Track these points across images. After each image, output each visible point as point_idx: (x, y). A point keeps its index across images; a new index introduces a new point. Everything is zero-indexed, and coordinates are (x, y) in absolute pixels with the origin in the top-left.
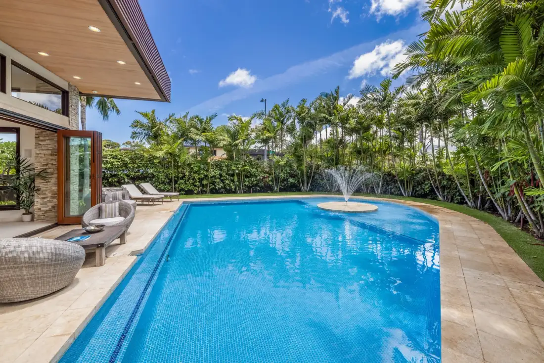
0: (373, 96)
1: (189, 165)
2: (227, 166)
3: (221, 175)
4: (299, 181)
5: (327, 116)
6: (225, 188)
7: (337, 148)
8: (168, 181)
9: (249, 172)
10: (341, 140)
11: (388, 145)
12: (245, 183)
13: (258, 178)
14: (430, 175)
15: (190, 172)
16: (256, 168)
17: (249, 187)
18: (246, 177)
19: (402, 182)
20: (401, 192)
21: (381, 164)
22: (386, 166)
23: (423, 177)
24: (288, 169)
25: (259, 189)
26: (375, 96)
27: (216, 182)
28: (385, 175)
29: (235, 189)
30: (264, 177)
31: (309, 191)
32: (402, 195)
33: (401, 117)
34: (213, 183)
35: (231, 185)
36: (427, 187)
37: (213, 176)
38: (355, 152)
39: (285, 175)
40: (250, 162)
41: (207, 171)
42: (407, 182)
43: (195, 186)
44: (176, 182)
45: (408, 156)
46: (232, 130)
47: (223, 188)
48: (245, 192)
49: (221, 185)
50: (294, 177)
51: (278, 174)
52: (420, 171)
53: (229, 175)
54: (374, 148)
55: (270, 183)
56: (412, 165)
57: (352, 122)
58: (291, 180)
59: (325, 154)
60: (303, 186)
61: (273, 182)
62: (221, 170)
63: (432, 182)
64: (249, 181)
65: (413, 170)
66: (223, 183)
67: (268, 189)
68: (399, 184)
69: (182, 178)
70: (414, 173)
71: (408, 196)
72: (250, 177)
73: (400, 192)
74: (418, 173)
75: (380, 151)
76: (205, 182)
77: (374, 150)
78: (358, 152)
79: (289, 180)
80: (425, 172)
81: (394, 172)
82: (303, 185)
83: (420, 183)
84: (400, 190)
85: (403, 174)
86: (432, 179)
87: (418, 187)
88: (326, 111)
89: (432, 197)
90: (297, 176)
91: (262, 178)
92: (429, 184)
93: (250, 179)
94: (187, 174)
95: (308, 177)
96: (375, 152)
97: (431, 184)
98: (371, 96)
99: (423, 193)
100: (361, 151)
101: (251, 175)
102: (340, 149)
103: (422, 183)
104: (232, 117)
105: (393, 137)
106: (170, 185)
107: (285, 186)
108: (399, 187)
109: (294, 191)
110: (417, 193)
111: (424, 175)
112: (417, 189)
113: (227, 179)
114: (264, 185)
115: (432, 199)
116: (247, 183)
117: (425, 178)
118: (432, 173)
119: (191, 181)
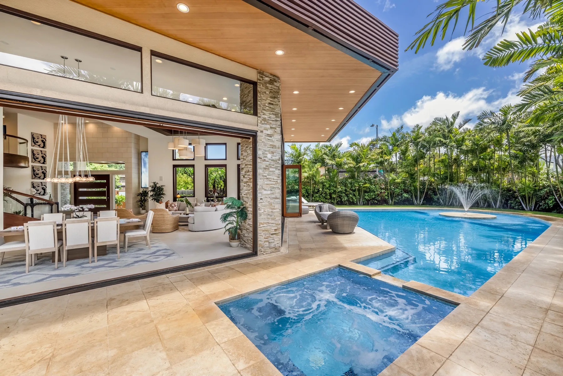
0: (491, 120)
1: (322, 183)
2: (351, 183)
3: (346, 190)
4: (412, 196)
5: (442, 140)
6: (348, 200)
7: (451, 166)
8: (307, 195)
9: (368, 188)
10: (455, 159)
11: (508, 163)
12: (365, 197)
13: (376, 193)
14: (555, 190)
15: (323, 189)
16: (374, 185)
17: (368, 201)
18: (365, 192)
19: (523, 197)
20: (523, 207)
21: (500, 180)
22: (505, 182)
23: (547, 193)
24: (402, 185)
25: (376, 202)
26: (493, 120)
27: (342, 196)
28: (504, 191)
29: (357, 202)
30: (381, 193)
31: (422, 205)
32: (523, 209)
33: (522, 140)
34: (340, 197)
35: (354, 198)
36: (551, 202)
37: (340, 191)
38: (471, 169)
39: (400, 190)
40: (369, 180)
41: (336, 187)
42: (529, 198)
43: (326, 199)
44: (313, 196)
45: (530, 174)
46: (355, 154)
47: (347, 201)
48: (364, 205)
49: (346, 198)
50: (407, 193)
51: (393, 190)
52: (544, 187)
53: (352, 190)
54: (492, 165)
55: (386, 197)
56: (535, 182)
57: (468, 143)
58: (405, 195)
59: (438, 171)
60: (417, 201)
61: (388, 197)
62: (345, 186)
63: (556, 197)
64: (368, 195)
65: (535, 186)
66: (348, 197)
67: (384, 202)
68: (520, 199)
69: (317, 193)
70: (536, 190)
71: (531, 210)
72: (369, 192)
73: (521, 206)
74: (541, 189)
75: (498, 169)
76: (334, 196)
77: (492, 167)
78: (474, 170)
79: (403, 195)
80: (549, 188)
81: (514, 188)
82: (416, 199)
83: (544, 198)
84: (521, 205)
85: (524, 190)
86: (557, 195)
87: (541, 202)
88: (441, 135)
89: (558, 212)
90: (410, 191)
91: (379, 193)
92: (553, 199)
93: (369, 193)
94: (321, 189)
95: (421, 193)
96: (493, 170)
97: (555, 199)
98: (489, 120)
99: (547, 208)
100: (477, 169)
101: (370, 190)
102: (454, 167)
103: (546, 198)
104: (353, 144)
105: (513, 157)
106: (308, 197)
107: (399, 199)
108: (520, 202)
109: (407, 205)
110: (540, 207)
111: (548, 191)
112: (541, 204)
113: (350, 194)
114: (381, 198)
115: (557, 213)
116: (367, 197)
117: (550, 193)
118: (556, 189)
119: (324, 195)
